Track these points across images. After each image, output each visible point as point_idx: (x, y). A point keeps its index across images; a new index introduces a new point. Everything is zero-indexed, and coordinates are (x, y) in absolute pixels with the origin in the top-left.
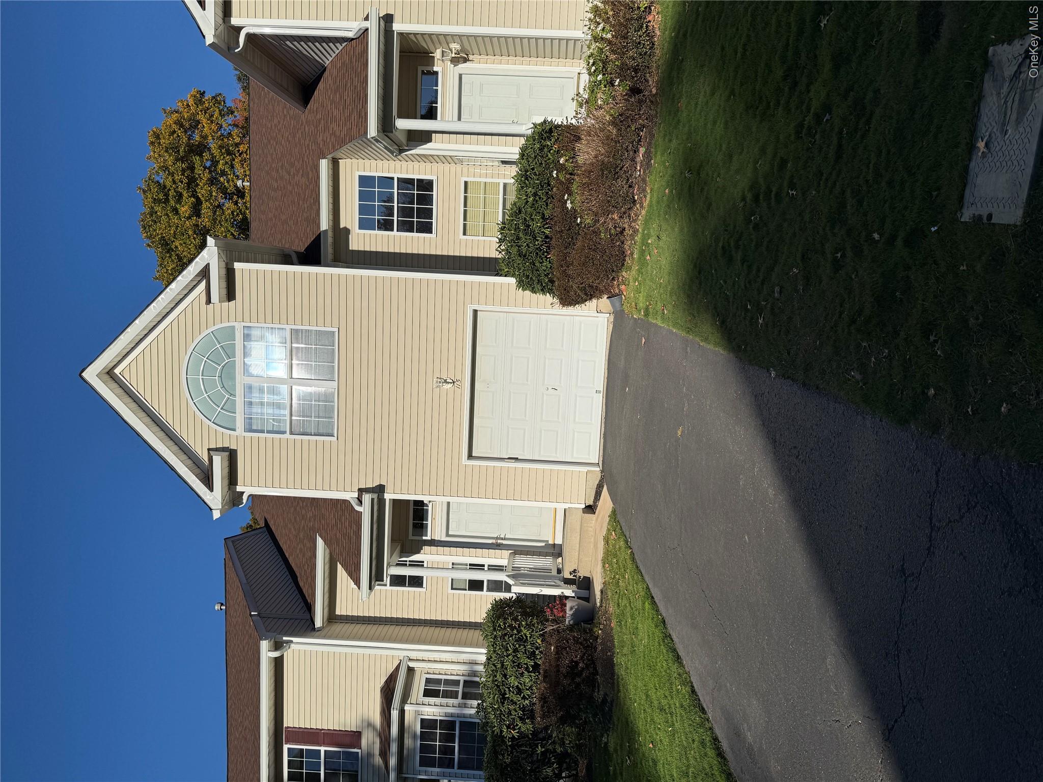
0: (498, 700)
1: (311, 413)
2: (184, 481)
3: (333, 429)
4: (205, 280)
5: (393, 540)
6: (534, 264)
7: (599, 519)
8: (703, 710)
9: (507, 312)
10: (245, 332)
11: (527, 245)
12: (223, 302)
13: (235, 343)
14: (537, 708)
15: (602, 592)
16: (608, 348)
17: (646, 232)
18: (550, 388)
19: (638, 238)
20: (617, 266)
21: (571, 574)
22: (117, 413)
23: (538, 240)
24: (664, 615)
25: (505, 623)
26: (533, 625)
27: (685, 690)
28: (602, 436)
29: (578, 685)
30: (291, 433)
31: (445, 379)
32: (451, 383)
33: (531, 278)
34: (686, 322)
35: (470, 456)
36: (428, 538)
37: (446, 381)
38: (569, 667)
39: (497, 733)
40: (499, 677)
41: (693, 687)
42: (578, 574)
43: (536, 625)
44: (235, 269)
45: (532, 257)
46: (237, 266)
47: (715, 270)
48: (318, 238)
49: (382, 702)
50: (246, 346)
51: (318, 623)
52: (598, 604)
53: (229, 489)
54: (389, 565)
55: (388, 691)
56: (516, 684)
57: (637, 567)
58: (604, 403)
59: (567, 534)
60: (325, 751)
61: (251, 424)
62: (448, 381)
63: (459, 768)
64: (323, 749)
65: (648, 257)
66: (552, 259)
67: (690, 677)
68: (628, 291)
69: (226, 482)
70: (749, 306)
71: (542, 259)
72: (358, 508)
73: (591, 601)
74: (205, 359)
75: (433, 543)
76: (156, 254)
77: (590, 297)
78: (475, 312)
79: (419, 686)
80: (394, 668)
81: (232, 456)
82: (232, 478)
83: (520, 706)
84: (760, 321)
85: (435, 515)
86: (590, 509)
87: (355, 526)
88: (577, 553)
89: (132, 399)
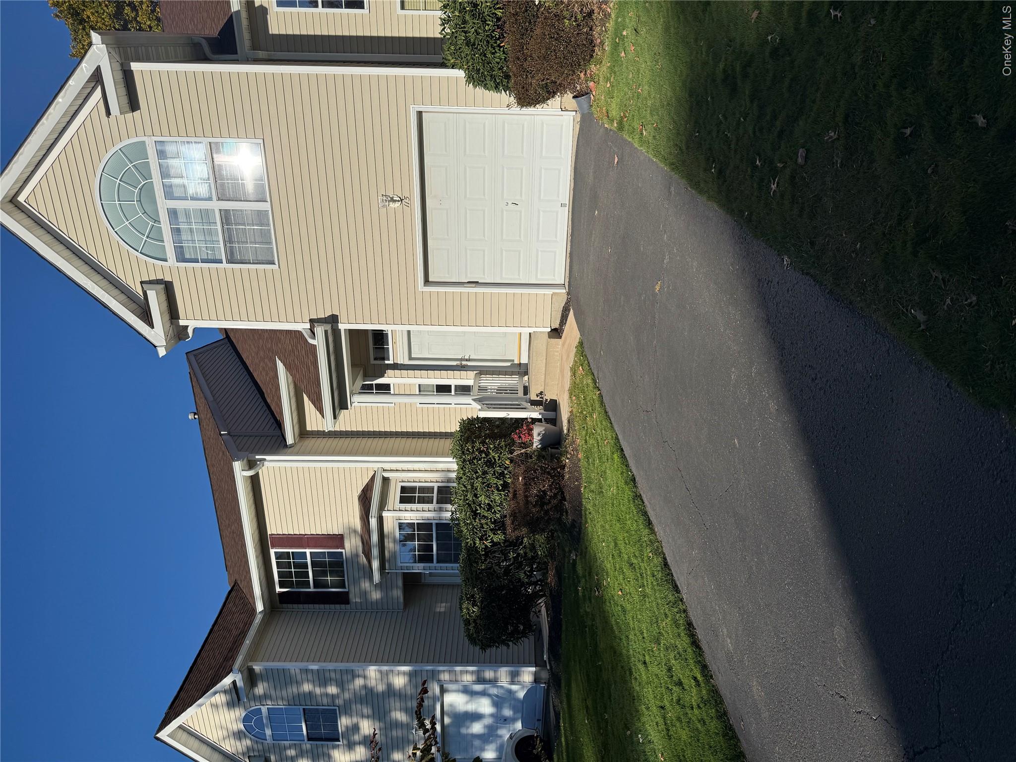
0: (470, 517)
1: (247, 239)
2: (121, 319)
3: (273, 256)
4: (100, 86)
5: (354, 365)
6: (485, 55)
7: (566, 346)
8: (676, 589)
9: (456, 113)
10: (158, 148)
11: (476, 31)
12: (127, 112)
13: (148, 161)
14: (508, 521)
15: (569, 421)
16: (574, 154)
17: (620, 20)
18: (510, 203)
19: (610, 25)
20: (584, 60)
21: (537, 396)
22: (31, 248)
23: (488, 25)
24: (635, 473)
25: (473, 447)
26: (501, 448)
27: (657, 560)
28: (568, 255)
29: (547, 512)
30: (230, 261)
31: (391, 196)
32: (398, 201)
33: (482, 73)
34: (670, 153)
35: (427, 281)
36: (391, 362)
37: (392, 200)
38: (537, 496)
39: (471, 544)
40: (470, 497)
41: (665, 559)
42: (545, 398)
43: (504, 448)
44: (132, 71)
45: (482, 46)
46: (135, 66)
47: (712, 98)
48: (231, 19)
49: (361, 507)
50: (162, 165)
51: (290, 440)
52: (565, 432)
53: (172, 323)
54: (352, 394)
55: (365, 498)
56: (487, 502)
57: (606, 412)
58: (570, 219)
59: (532, 358)
60: (311, 553)
61: (182, 253)
62: (394, 199)
63: (438, 562)
64: (308, 551)
65: (623, 54)
66: (506, 48)
67: (662, 547)
68: (598, 91)
69: (167, 317)
70: (758, 162)
71: (494, 49)
72: (311, 341)
73: (557, 424)
74: (118, 181)
75: (396, 367)
76: (67, 26)
77: (551, 94)
78: (420, 114)
79: (395, 494)
80: (370, 478)
81: (168, 289)
82: (173, 312)
83: (491, 520)
84: (774, 187)
85: (396, 340)
86: (556, 333)
87: (311, 357)
88: (543, 376)
89: (46, 230)
